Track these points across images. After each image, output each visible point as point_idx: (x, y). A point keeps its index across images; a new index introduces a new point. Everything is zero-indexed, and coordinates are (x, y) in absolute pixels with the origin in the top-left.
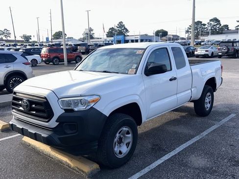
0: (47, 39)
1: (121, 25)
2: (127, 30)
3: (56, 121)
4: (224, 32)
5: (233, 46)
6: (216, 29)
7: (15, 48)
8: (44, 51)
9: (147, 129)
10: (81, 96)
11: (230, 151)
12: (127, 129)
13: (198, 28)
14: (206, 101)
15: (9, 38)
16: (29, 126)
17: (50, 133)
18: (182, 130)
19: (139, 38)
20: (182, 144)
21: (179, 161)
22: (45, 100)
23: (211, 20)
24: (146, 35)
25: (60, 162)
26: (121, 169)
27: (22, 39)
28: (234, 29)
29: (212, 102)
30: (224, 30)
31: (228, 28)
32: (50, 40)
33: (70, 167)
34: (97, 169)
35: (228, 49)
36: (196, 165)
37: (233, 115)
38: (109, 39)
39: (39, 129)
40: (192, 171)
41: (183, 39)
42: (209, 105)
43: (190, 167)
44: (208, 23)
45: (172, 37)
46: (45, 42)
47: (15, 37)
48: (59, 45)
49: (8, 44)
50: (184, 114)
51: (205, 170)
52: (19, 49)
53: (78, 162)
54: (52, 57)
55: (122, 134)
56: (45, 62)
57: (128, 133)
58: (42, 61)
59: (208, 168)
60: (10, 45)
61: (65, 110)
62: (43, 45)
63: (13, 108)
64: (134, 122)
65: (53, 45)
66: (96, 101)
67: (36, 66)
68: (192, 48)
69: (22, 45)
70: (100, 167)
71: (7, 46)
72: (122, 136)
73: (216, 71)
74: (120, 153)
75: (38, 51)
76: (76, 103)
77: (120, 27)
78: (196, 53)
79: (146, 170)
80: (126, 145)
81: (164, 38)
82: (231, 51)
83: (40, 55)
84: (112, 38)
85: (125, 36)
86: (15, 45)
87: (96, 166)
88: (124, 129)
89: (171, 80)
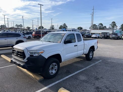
0: (36, 29)
1: (65, 24)
2: (67, 27)
3: (27, 59)
4: (104, 29)
5: (106, 34)
6: (101, 28)
7: (23, 32)
8: (34, 33)
9: (66, 65)
10: (36, 50)
11: (96, 74)
12: (55, 64)
13: (94, 27)
14: (90, 55)
15: (22, 28)
16: (18, 61)
17: (24, 64)
18: (79, 65)
19: (71, 30)
20: (78, 71)
21: (75, 77)
22: (23, 51)
23: (99, 24)
24: (74, 29)
25: (29, 75)
26: (52, 79)
27: (27, 28)
28: (108, 28)
29: (93, 55)
30: (104, 28)
31: (106, 28)
32: (37, 29)
33: (32, 77)
34: (42, 79)
35: (105, 35)
36: (81, 79)
37: (101, 61)
38: (60, 30)
39: (21, 62)
40: (79, 81)
41: (88, 31)
42: (91, 57)
43: (78, 80)
44: (98, 25)
45: (84, 30)
46: (35, 30)
47: (24, 28)
48: (40, 31)
49: (21, 30)
50: (82, 59)
51: (84, 81)
52: (24, 32)
53: (35, 76)
54: (36, 36)
55: (53, 66)
56: (34, 37)
57: (56, 65)
58: (33, 37)
59: (85, 80)
60: (22, 30)
61: (30, 55)
62: (34, 31)
63: (13, 54)
64: (59, 61)
65: (38, 31)
66: (42, 53)
67: (30, 39)
68: (91, 34)
69: (26, 31)
70: (44, 78)
71: (21, 31)
72: (53, 67)
73: (95, 43)
74: (52, 73)
75: (31, 33)
76: (35, 53)
77: (64, 25)
78: (92, 36)
79: (62, 80)
80: (55, 70)
81: (81, 30)
82: (106, 36)
83: (32, 35)
84: (61, 29)
85: (66, 29)
86: (23, 31)
87: (42, 78)
88: (54, 64)
89: (75, 46)
